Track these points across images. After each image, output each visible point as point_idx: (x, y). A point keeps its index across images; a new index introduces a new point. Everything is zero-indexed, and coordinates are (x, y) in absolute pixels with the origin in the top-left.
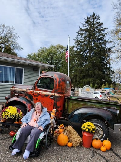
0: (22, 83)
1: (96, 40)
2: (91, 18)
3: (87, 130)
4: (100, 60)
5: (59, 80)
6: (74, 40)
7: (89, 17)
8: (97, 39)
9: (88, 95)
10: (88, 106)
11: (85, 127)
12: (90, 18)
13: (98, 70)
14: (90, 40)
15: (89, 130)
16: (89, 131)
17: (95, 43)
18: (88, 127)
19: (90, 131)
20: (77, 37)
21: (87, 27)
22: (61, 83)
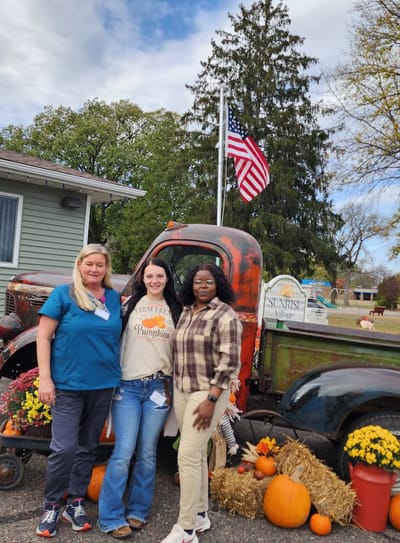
1: (276, 96)
2: (256, 12)
3: (371, 458)
5: (243, 260)
6: (189, 90)
7: (248, 8)
8: (277, 93)
9: (287, 311)
11: (363, 445)
12: (252, 13)
14: (252, 93)
15: (380, 457)
16: (378, 463)
17: (270, 107)
18: (372, 446)
19: (384, 462)
20: (202, 79)
21: (239, 46)
22: (250, 270)
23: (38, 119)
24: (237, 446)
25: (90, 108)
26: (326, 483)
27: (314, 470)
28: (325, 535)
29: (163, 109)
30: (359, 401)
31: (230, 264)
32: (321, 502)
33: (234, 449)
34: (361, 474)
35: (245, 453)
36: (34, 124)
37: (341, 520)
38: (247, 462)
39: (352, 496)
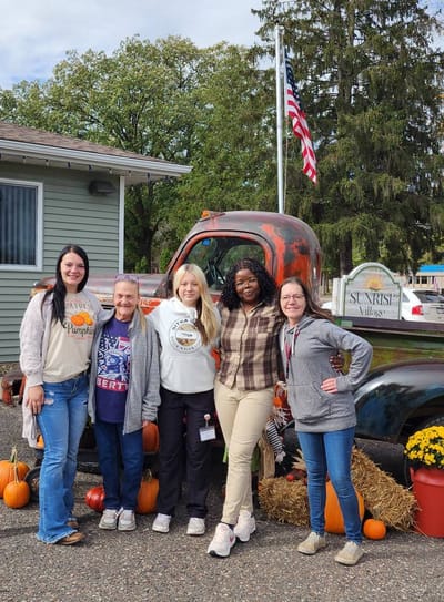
0: (32, 262)
1: (376, 12)
3: (430, 459)
4: (400, 122)
5: (287, 249)
6: (257, 16)
9: (377, 308)
10: (421, 358)
11: (422, 447)
13: (391, 173)
14: (343, 10)
15: (439, 457)
16: (437, 463)
17: (367, 29)
18: (431, 446)
19: (443, 462)
22: (296, 261)
23: (59, 69)
24: (284, 454)
25: (128, 49)
26: (382, 487)
27: (369, 475)
28: (379, 540)
29: (225, 43)
30: (421, 401)
31: (274, 255)
32: (376, 507)
33: (280, 457)
34: (422, 477)
35: (296, 461)
36: (54, 76)
37: (398, 524)
38: (298, 470)
39: (409, 499)
